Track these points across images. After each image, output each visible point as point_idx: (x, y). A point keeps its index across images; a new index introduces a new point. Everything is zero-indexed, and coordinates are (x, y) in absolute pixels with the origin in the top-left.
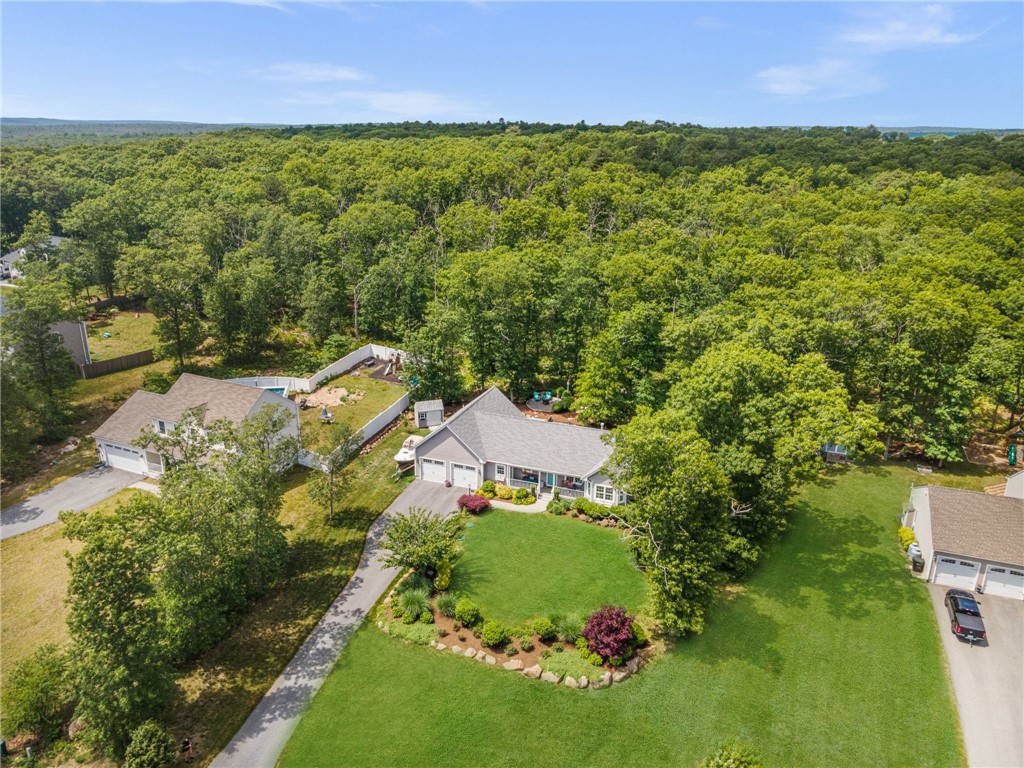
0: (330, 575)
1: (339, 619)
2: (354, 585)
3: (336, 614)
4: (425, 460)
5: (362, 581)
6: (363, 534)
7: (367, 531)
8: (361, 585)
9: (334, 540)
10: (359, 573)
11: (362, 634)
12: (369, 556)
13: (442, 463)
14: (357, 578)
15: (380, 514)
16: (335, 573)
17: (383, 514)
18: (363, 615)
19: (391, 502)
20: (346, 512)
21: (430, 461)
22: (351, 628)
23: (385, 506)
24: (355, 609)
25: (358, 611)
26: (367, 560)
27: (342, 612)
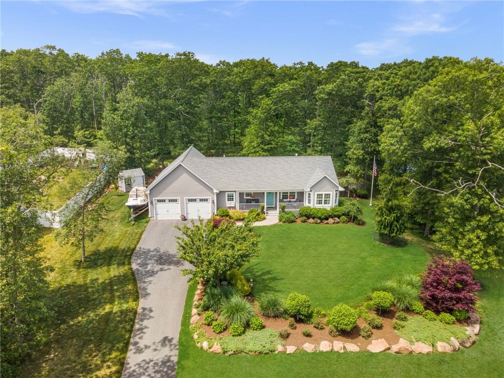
0: (110, 313)
1: (147, 355)
2: (144, 317)
3: (139, 351)
4: (159, 201)
5: (151, 311)
6: (126, 267)
7: (130, 264)
8: (152, 314)
9: (97, 279)
10: (143, 303)
11: (186, 363)
12: (145, 285)
13: (175, 201)
14: (144, 309)
15: (134, 249)
16: (116, 309)
17: (137, 248)
18: (175, 341)
19: (140, 238)
20: (96, 253)
21: (164, 201)
22: (169, 361)
23: (135, 242)
24: (161, 338)
25: (166, 341)
26: (145, 289)
27: (146, 347)
